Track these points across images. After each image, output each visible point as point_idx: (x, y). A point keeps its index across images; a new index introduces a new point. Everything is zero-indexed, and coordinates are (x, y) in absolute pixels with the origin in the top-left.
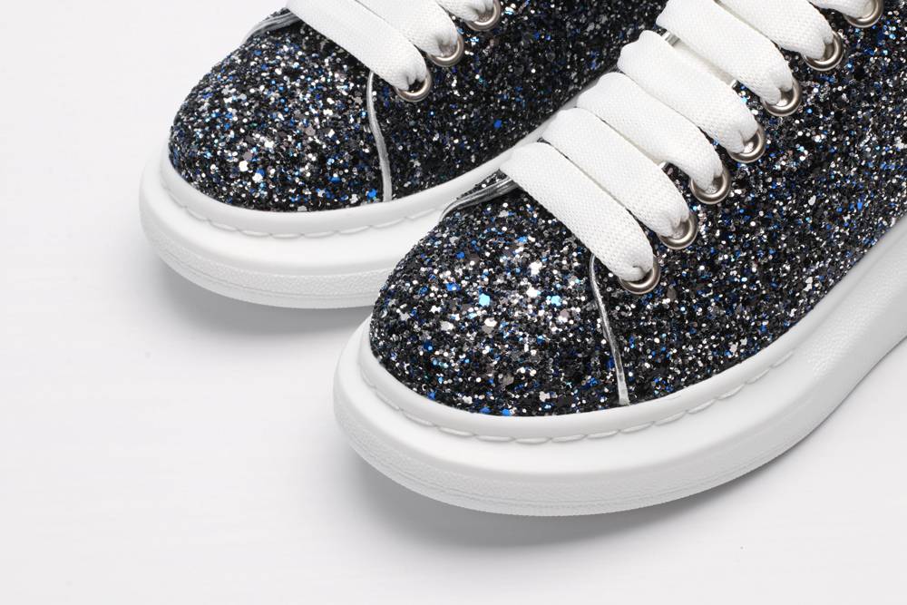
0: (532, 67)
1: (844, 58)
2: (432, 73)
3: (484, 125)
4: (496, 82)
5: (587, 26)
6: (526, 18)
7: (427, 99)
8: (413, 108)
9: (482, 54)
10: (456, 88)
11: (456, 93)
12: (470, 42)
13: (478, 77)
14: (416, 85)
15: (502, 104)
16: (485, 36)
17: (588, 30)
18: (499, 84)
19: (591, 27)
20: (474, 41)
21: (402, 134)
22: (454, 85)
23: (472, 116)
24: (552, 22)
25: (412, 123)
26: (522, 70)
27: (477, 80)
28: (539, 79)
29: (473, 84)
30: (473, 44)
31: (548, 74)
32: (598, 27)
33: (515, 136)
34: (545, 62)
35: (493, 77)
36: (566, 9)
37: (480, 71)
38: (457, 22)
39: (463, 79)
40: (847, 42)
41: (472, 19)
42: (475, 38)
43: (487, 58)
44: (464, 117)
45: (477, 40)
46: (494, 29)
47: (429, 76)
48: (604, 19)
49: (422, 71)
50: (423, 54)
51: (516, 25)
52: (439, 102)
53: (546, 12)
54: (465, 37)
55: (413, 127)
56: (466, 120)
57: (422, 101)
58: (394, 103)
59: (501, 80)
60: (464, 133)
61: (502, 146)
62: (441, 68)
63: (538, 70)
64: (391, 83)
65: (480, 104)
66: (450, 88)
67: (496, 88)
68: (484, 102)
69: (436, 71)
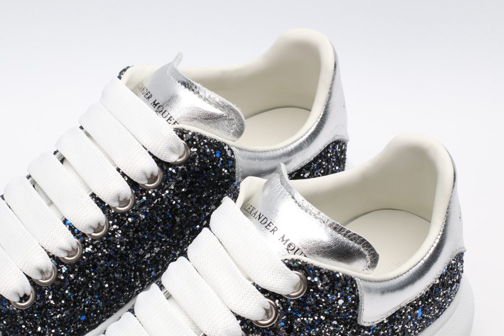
0: (106, 283)
1: (278, 319)
2: (36, 290)
3: (73, 320)
4: (80, 294)
5: (145, 255)
6: (100, 254)
7: (32, 307)
8: (22, 313)
9: (69, 277)
10: (52, 299)
11: (52, 302)
12: (62, 270)
13: (67, 292)
14: (25, 298)
15: (85, 306)
16: (71, 266)
17: (146, 257)
18: (82, 295)
19: (148, 256)
20: (64, 269)
21: (14, 329)
22: (50, 297)
23: (64, 315)
24: (118, 256)
25: (21, 322)
26: (99, 285)
27: (67, 294)
28: (111, 290)
29: (64, 296)
30: (64, 271)
31: (117, 286)
32: (154, 254)
33: (97, 322)
34: (115, 279)
35: (78, 292)
36: (128, 247)
37: (69, 288)
38: (52, 257)
39: (56, 293)
40: (281, 308)
41: (62, 256)
42: (65, 267)
43: (73, 280)
44: (58, 316)
45: (66, 269)
46: (78, 262)
47: (34, 292)
48: (157, 250)
49: (28, 289)
50: (29, 278)
51: (93, 259)
52: (40, 309)
53: (114, 250)
54: (58, 267)
55: (22, 324)
56: (59, 318)
57: (29, 308)
58: (9, 310)
59: (84, 292)
60: (59, 325)
61: (87, 330)
62: (42, 287)
63: (110, 285)
64: (7, 297)
65: (69, 308)
66: (48, 299)
67: (80, 298)
68: (72, 307)
69: (38, 288)
